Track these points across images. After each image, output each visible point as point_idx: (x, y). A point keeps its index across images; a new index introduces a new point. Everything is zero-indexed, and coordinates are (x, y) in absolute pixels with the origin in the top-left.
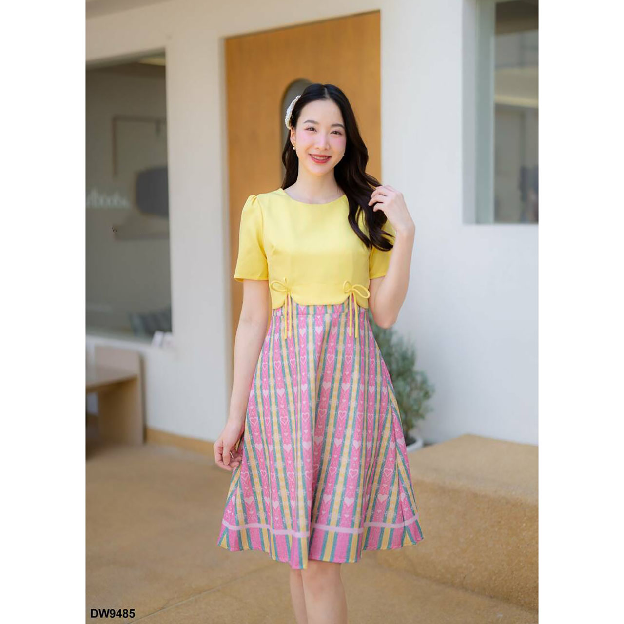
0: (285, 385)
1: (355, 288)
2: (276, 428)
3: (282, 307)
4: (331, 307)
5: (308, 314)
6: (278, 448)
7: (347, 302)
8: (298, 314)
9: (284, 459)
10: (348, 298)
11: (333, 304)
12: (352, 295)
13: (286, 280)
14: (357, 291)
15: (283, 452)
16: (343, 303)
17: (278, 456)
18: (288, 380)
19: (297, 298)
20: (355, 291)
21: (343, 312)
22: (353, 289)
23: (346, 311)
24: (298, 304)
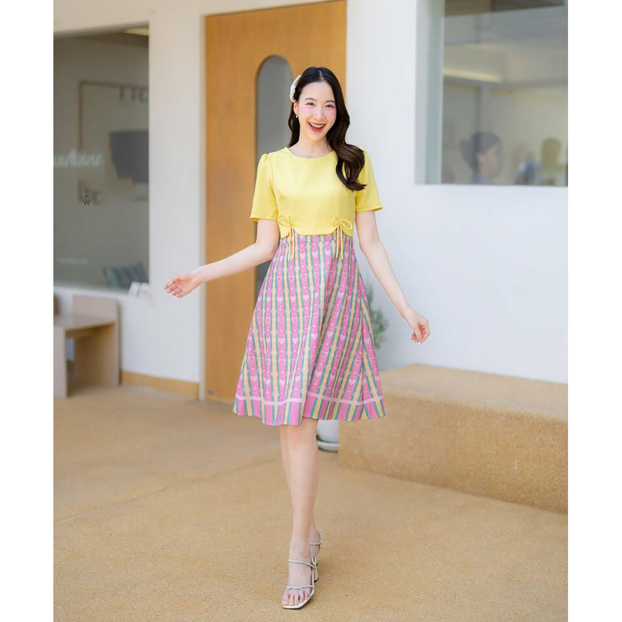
0: (284, 294)
1: (341, 222)
2: (274, 325)
3: (287, 237)
4: (323, 236)
5: (307, 242)
6: (274, 340)
7: (335, 232)
8: (299, 242)
9: (278, 349)
10: (336, 229)
11: (324, 234)
12: (339, 226)
13: (289, 217)
14: (343, 224)
15: (278, 344)
16: (333, 233)
17: (274, 346)
18: (286, 291)
19: (298, 230)
20: (341, 224)
21: (333, 240)
22: (341, 223)
23: (335, 238)
24: (299, 235)
